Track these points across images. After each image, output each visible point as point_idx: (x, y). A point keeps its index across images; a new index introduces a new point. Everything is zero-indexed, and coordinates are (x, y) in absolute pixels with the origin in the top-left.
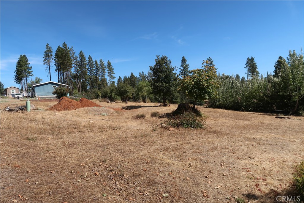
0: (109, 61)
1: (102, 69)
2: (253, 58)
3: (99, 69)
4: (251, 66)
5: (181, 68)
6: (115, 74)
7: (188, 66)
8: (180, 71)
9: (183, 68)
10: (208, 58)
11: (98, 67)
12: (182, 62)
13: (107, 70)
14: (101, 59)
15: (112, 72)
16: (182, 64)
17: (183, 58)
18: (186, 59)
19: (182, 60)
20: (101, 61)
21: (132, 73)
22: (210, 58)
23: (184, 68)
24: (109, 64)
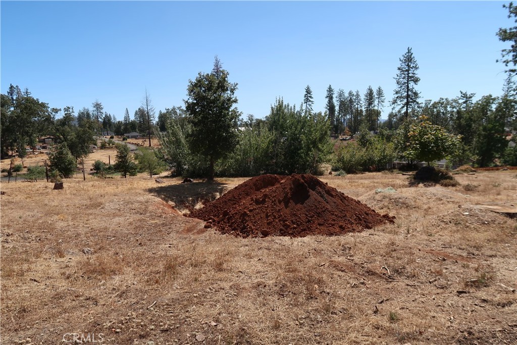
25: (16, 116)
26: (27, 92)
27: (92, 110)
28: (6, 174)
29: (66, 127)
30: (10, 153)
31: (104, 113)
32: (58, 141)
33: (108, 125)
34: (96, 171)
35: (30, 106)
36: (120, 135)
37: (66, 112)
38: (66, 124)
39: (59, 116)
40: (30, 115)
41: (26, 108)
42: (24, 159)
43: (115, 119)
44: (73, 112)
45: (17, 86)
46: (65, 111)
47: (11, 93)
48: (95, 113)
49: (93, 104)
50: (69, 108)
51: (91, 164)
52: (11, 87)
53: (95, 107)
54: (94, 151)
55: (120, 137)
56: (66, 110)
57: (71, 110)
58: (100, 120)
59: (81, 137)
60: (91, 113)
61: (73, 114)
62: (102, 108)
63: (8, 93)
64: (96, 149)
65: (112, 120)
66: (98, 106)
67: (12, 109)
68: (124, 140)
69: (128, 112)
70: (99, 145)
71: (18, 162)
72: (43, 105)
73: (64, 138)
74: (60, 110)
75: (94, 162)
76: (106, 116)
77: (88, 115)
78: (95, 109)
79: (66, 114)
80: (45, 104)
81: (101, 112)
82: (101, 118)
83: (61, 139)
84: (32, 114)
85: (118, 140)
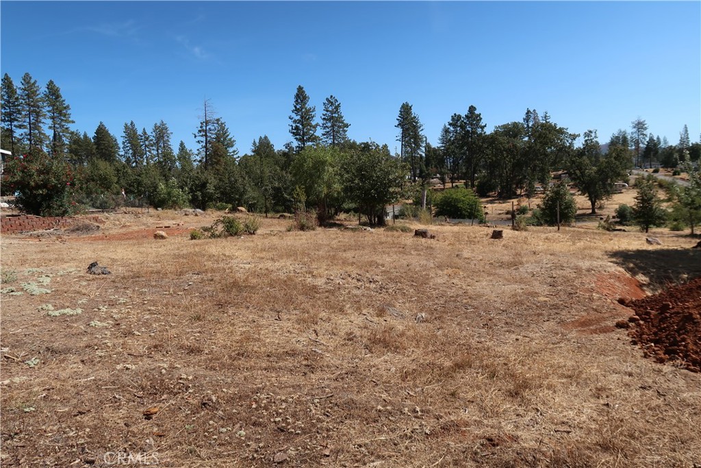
0: (51, 82)
1: (32, 106)
2: (410, 105)
3: (18, 105)
4: (408, 124)
5: (294, 115)
6: (73, 122)
7: (313, 113)
8: (292, 124)
9: (298, 117)
10: (329, 97)
11: (17, 99)
12: (297, 101)
13: (46, 109)
14: (27, 75)
15: (65, 116)
16: (295, 107)
17: (300, 89)
18: (307, 92)
19: (297, 96)
20: (27, 78)
21: (101, 123)
22: (331, 96)
23: (302, 117)
24: (53, 93)
25: (528, 147)
26: (546, 117)
27: (630, 131)
28: (510, 216)
29: (585, 157)
30: (519, 192)
31: (648, 136)
32: (573, 176)
33: (652, 153)
34: (618, 220)
35: (546, 133)
36: (671, 167)
37: (587, 138)
38: (585, 155)
39: (579, 144)
40: (544, 144)
41: (540, 136)
42: (532, 199)
43: (665, 142)
44: (596, 137)
45: (534, 110)
46: (585, 137)
47: (527, 120)
48: (635, 136)
49: (633, 123)
50: (591, 132)
51: (613, 210)
52: (529, 112)
53: (635, 127)
54: (623, 190)
55: (669, 169)
56: (587, 135)
57: (593, 135)
58: (641, 145)
59: (603, 171)
60: (629, 137)
61: (595, 139)
62: (646, 129)
63: (524, 119)
64: (626, 188)
65: (662, 145)
66: (640, 126)
67: (526, 139)
68: (675, 174)
69: (686, 131)
70: (632, 182)
71: (525, 203)
72: (561, 131)
73: (581, 173)
74: (579, 135)
75: (617, 207)
76: (651, 139)
77: (625, 139)
78: (635, 130)
79: (586, 141)
80: (563, 129)
81: (643, 134)
82: (643, 143)
83: (577, 175)
84: (546, 144)
85: (666, 175)
